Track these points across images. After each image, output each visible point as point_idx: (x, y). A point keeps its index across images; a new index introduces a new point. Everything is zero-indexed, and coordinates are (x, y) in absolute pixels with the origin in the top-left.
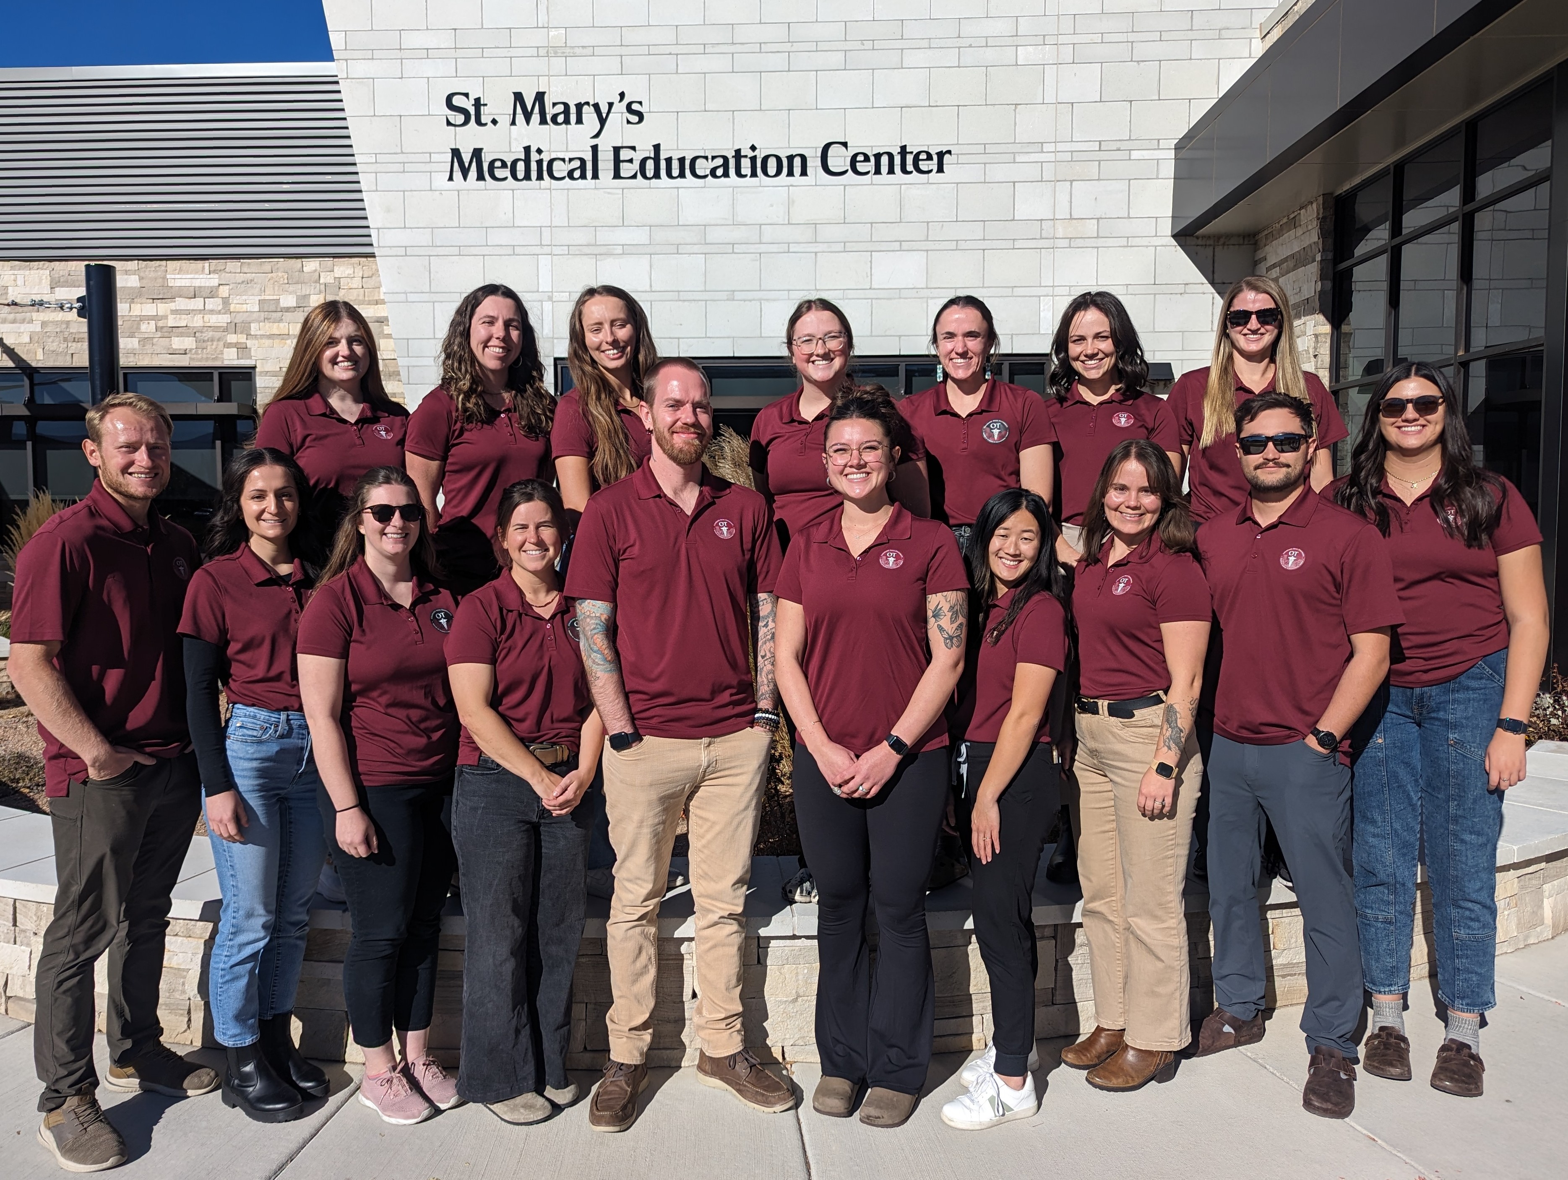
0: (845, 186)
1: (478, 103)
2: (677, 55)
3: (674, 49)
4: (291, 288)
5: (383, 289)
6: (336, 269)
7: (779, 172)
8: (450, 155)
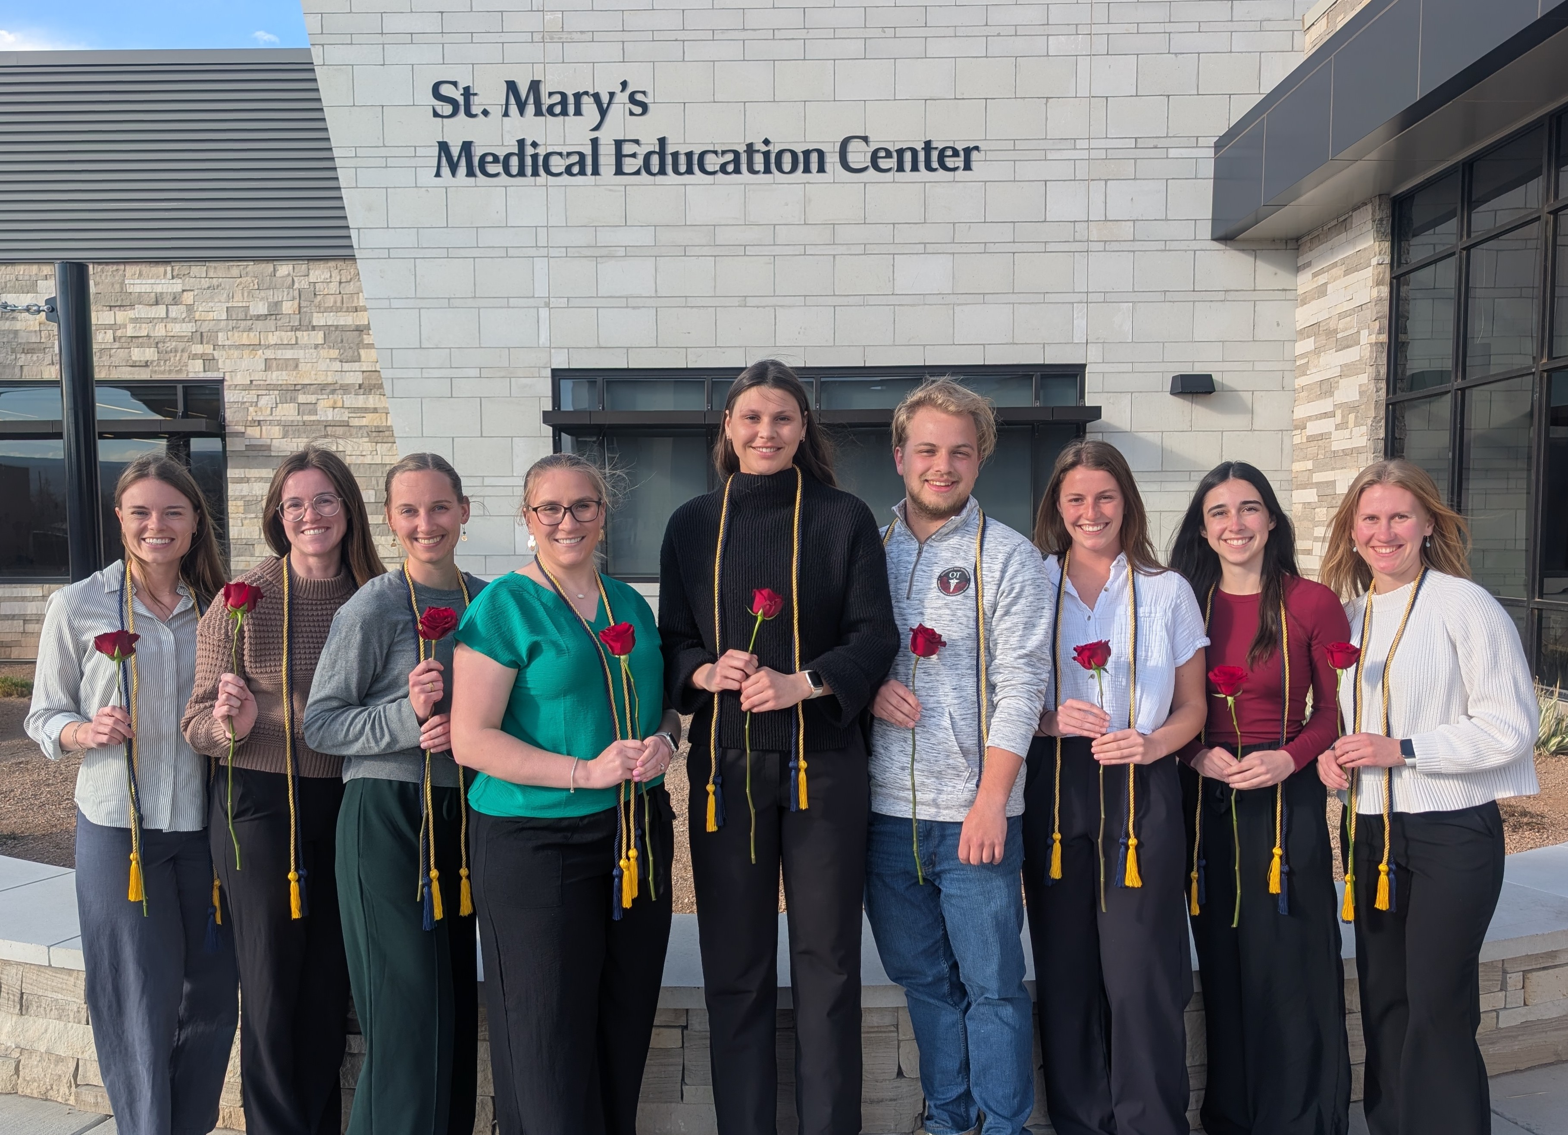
0: (865, 184)
1: (467, 93)
2: (684, 41)
3: (681, 35)
4: (263, 294)
6: (311, 272)
7: (794, 169)
8: (437, 149)
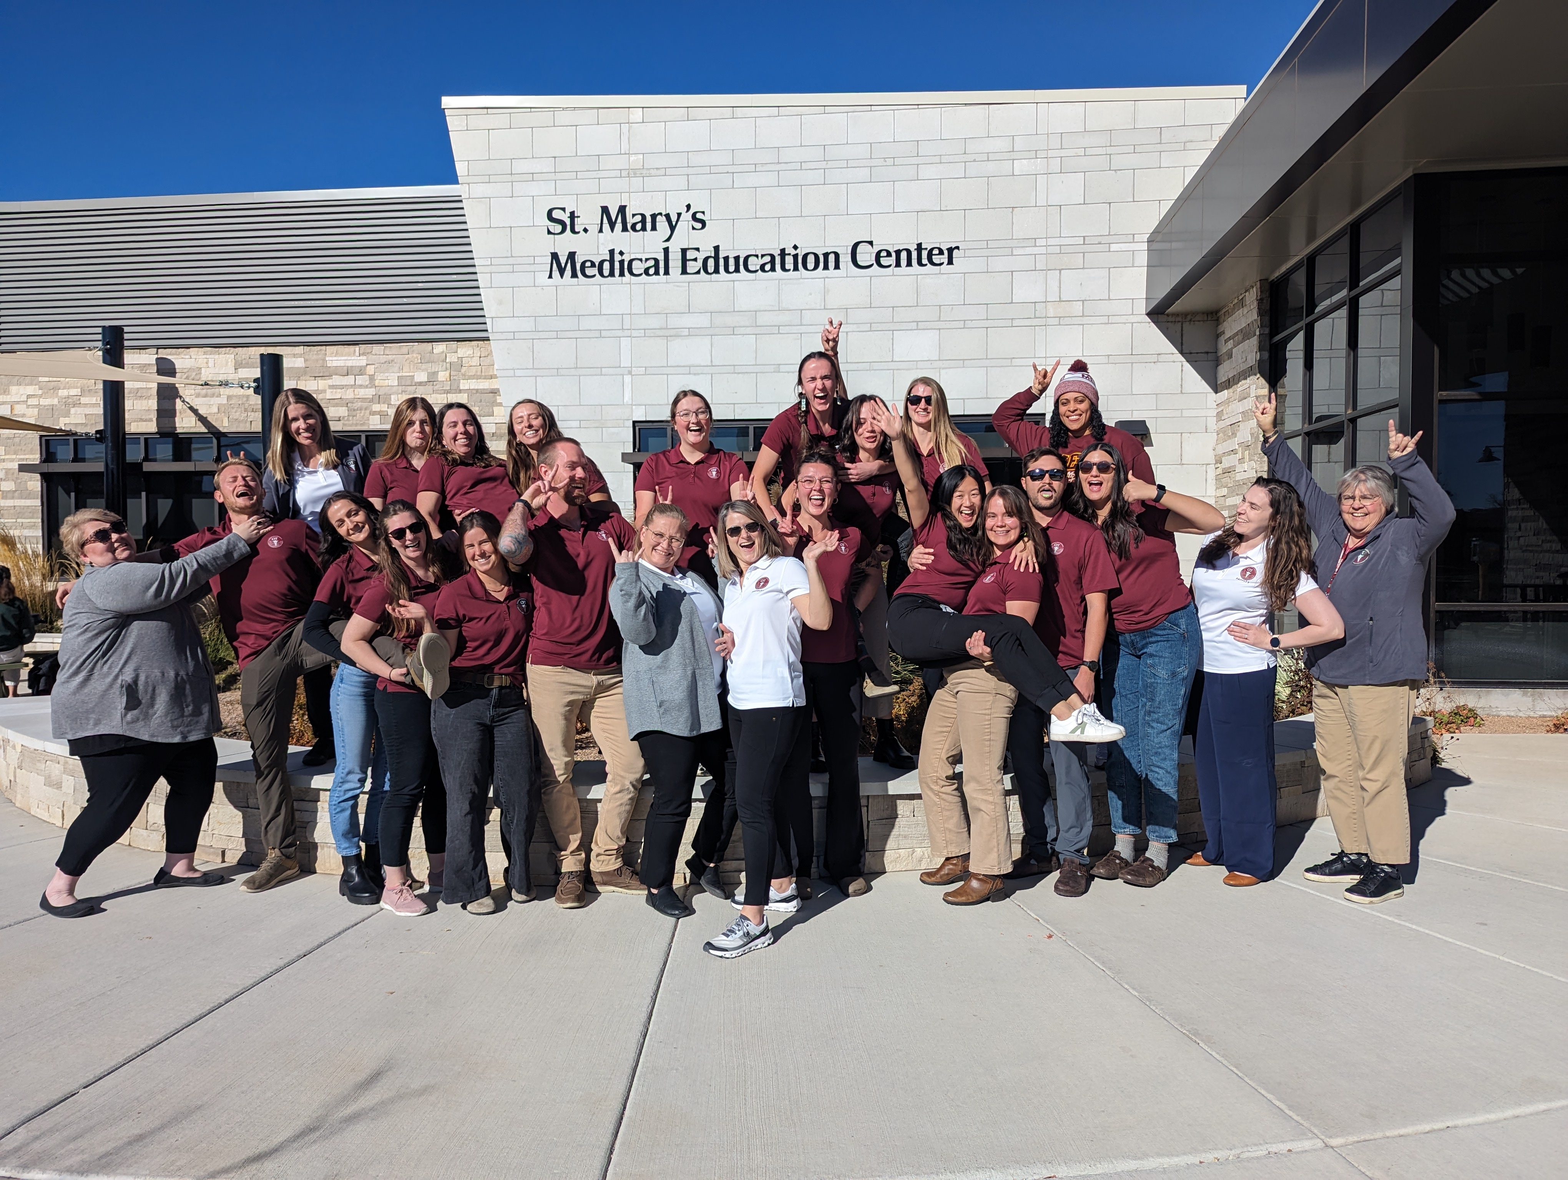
0: (871, 277)
1: (572, 216)
2: (733, 173)
3: (731, 169)
4: (424, 366)
5: (496, 367)
6: (459, 350)
7: (816, 266)
8: (550, 258)
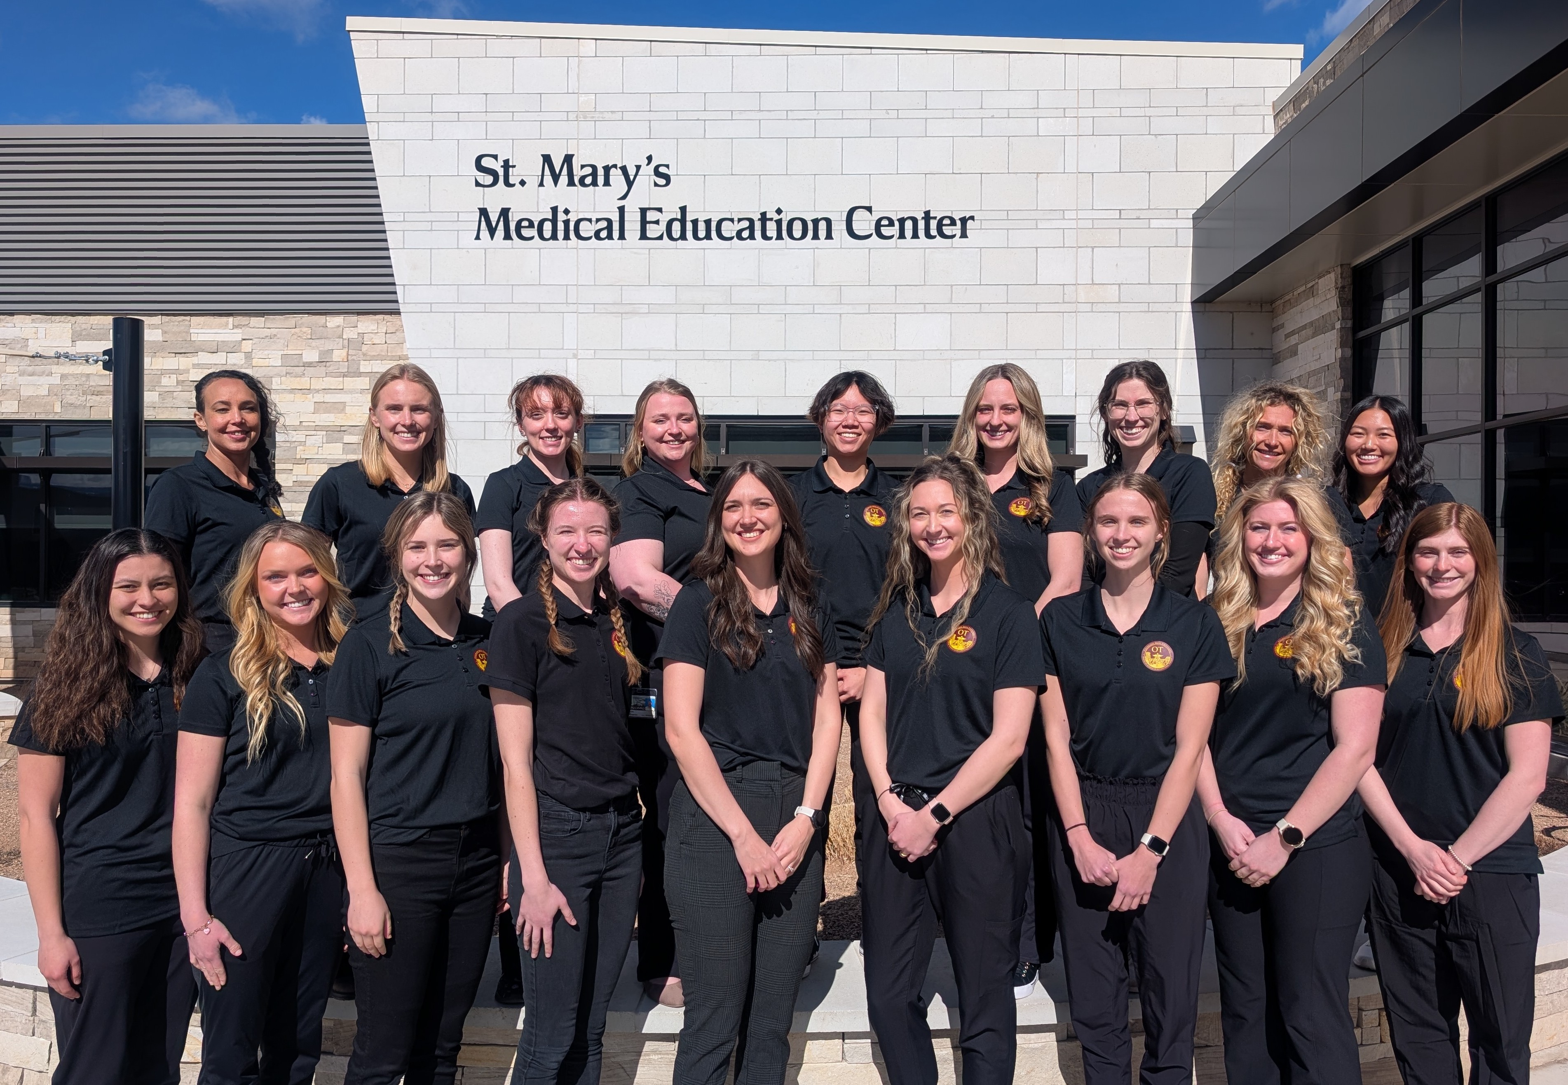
0: (870, 249)
1: (506, 165)
2: (705, 120)
3: (703, 115)
4: (314, 343)
5: (408, 345)
6: (359, 325)
7: (804, 235)
8: (478, 214)
